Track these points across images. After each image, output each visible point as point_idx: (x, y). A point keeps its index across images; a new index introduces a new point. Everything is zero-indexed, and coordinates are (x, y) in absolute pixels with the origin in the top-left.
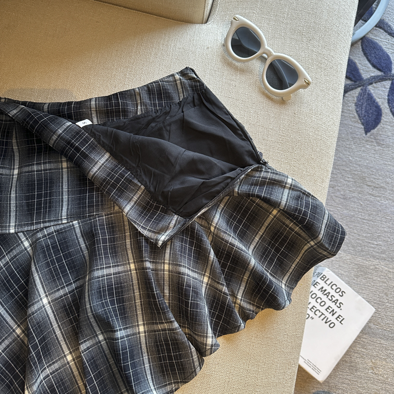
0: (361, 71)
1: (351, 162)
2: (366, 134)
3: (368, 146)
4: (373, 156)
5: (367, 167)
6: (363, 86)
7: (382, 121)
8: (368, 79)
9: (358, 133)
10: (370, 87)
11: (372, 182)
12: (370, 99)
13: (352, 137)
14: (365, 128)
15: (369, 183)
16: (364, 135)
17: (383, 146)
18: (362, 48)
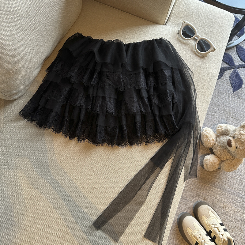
0: (235, 61)
1: (224, 104)
2: (233, 92)
3: (234, 98)
4: (236, 103)
5: (232, 108)
6: (235, 68)
7: (242, 87)
8: (238, 66)
9: (229, 91)
10: (238, 70)
11: (234, 116)
12: (238, 75)
13: (226, 93)
14: (233, 89)
15: (232, 116)
16: (232, 92)
17: (242, 99)
18: (236, 50)
